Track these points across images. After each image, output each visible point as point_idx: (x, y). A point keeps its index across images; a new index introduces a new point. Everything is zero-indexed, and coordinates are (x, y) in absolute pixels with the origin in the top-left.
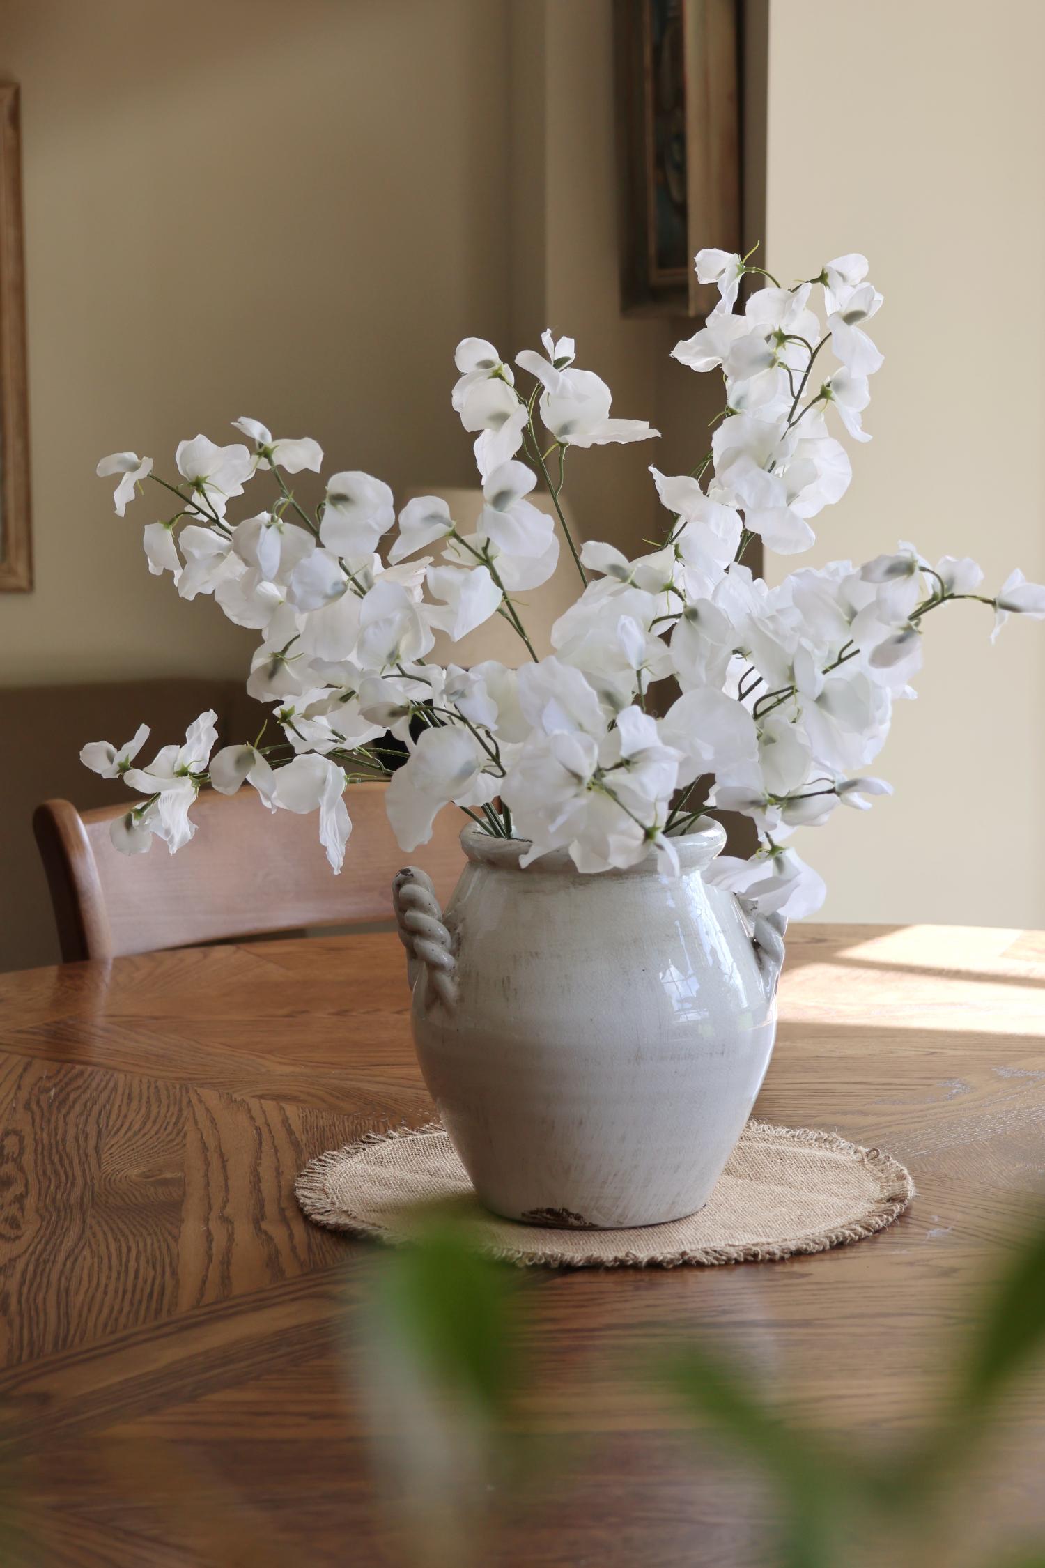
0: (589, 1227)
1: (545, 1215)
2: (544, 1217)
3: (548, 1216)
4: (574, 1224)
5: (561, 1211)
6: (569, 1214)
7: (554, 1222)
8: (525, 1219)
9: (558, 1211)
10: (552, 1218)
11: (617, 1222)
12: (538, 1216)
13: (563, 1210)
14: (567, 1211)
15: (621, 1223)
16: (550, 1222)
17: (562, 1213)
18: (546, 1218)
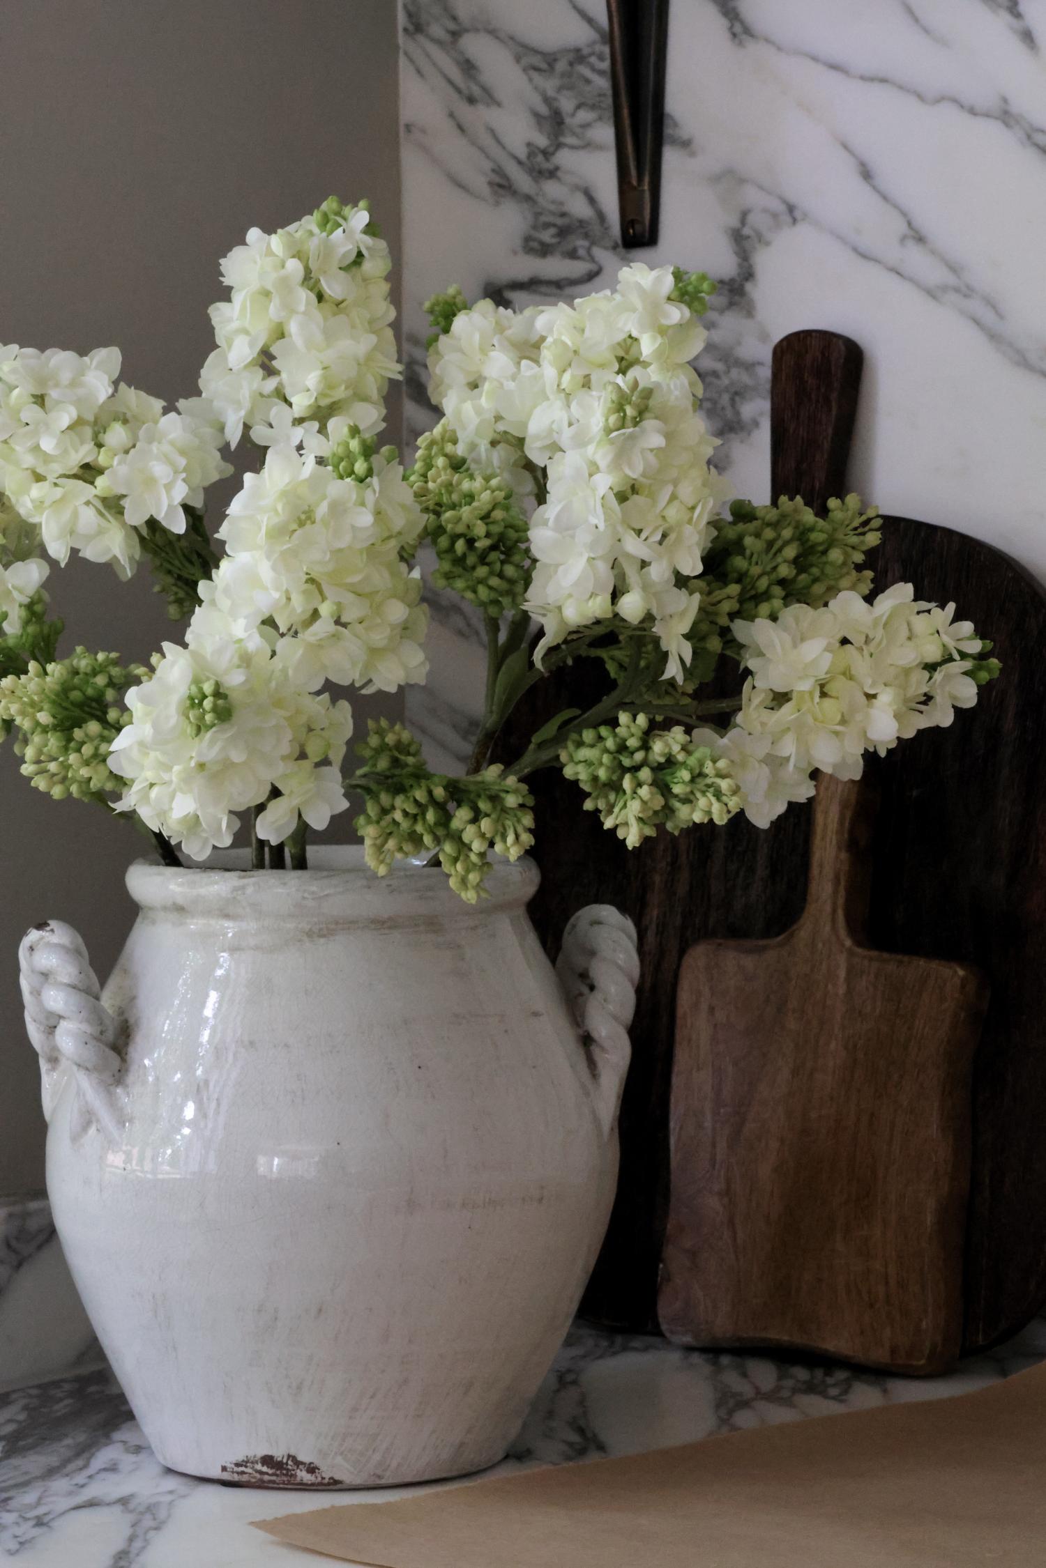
0: (329, 1484)
1: (259, 1467)
2: (257, 1471)
3: (265, 1469)
4: (305, 1481)
5: (285, 1461)
6: (298, 1463)
7: (274, 1478)
8: (226, 1476)
9: (279, 1459)
10: (270, 1471)
11: (374, 1474)
12: (249, 1470)
13: (289, 1456)
14: (294, 1458)
15: (379, 1477)
16: (266, 1478)
17: (287, 1464)
18: (261, 1473)
